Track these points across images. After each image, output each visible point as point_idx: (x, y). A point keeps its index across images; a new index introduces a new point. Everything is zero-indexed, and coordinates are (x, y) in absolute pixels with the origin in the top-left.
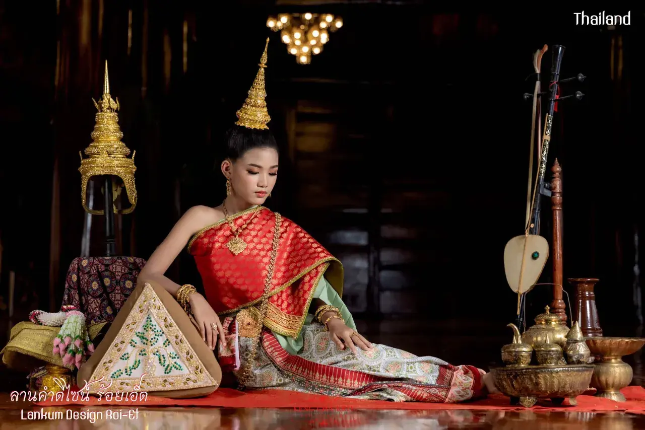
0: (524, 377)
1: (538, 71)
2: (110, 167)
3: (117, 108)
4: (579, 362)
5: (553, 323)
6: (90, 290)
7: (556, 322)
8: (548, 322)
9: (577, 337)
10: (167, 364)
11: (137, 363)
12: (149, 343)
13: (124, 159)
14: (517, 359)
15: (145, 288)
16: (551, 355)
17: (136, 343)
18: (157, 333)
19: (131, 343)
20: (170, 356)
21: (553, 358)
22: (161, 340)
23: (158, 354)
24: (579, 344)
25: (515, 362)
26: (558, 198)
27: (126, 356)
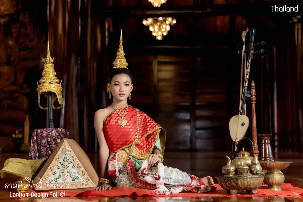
0: (231, 181)
1: (244, 40)
2: (50, 88)
3: (53, 62)
4: (257, 174)
5: (246, 156)
6: (42, 144)
7: (247, 155)
8: (243, 155)
9: (256, 162)
10: (73, 177)
11: (60, 176)
12: (65, 167)
13: (56, 84)
14: (228, 173)
15: (64, 142)
16: (244, 170)
17: (59, 167)
18: (69, 163)
19: (57, 167)
20: (75, 173)
21: (244, 172)
22: (71, 166)
23: (69, 172)
24: (257, 165)
25: (227, 174)
26: (254, 98)
27: (55, 173)
